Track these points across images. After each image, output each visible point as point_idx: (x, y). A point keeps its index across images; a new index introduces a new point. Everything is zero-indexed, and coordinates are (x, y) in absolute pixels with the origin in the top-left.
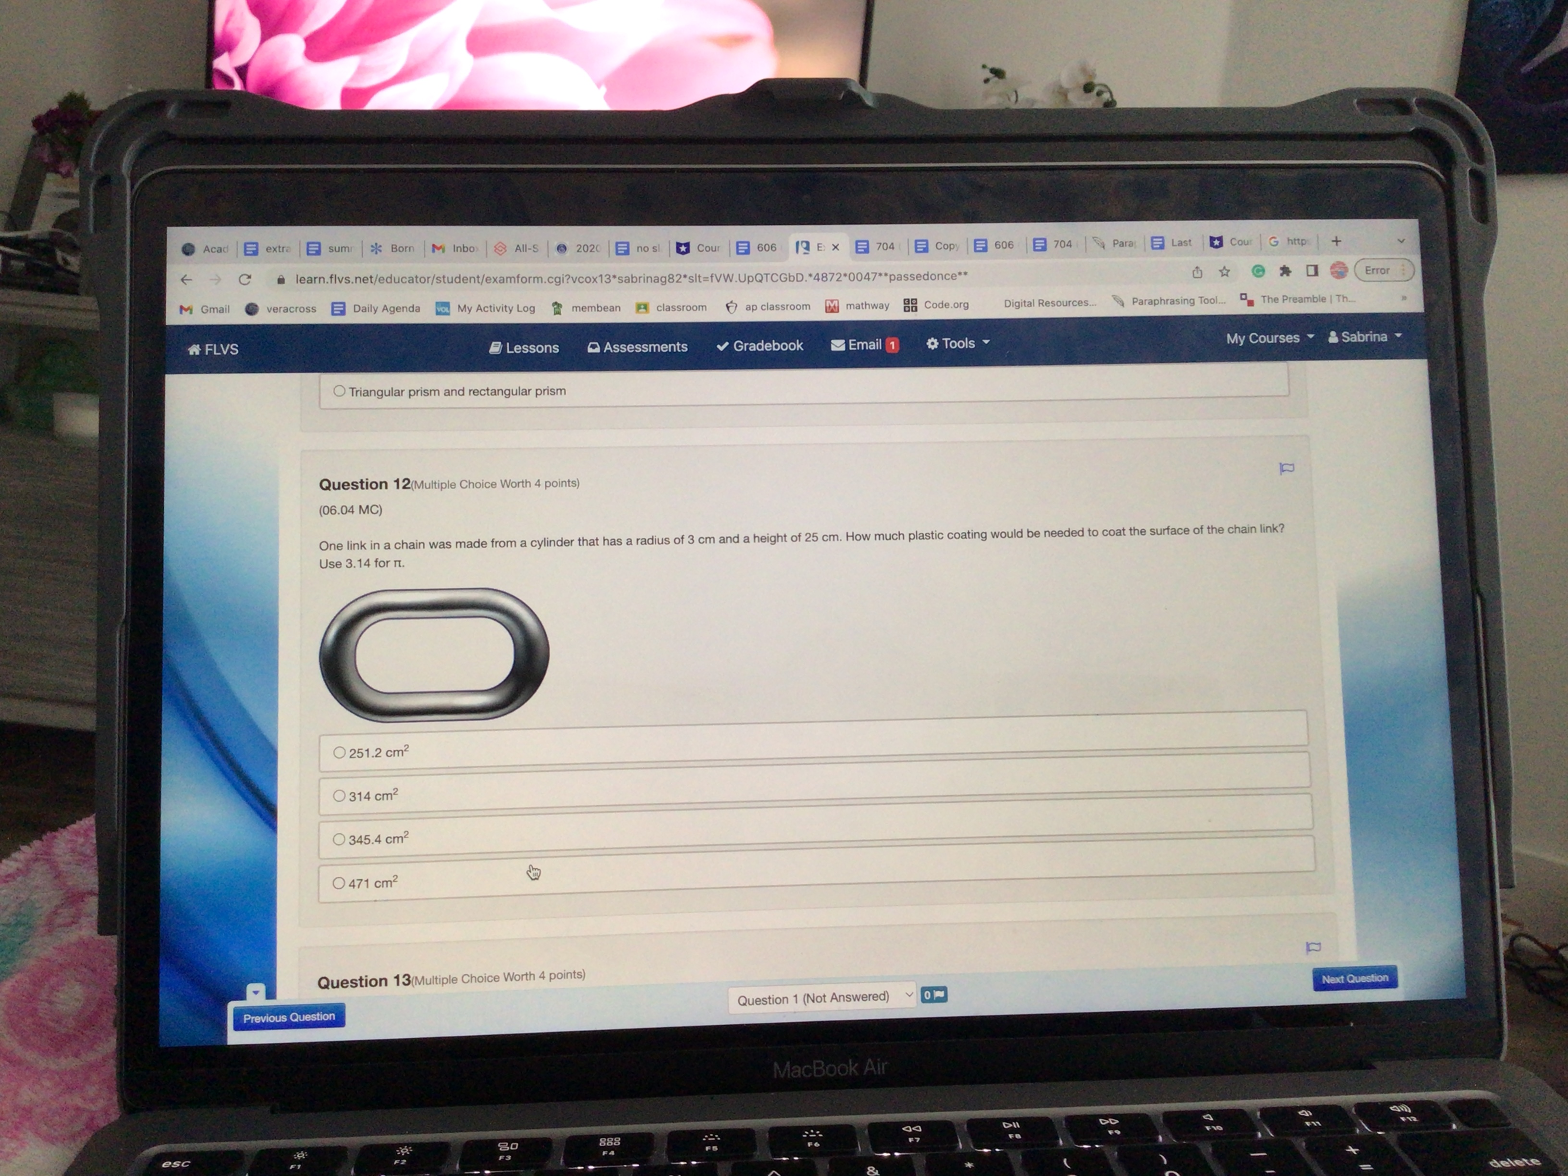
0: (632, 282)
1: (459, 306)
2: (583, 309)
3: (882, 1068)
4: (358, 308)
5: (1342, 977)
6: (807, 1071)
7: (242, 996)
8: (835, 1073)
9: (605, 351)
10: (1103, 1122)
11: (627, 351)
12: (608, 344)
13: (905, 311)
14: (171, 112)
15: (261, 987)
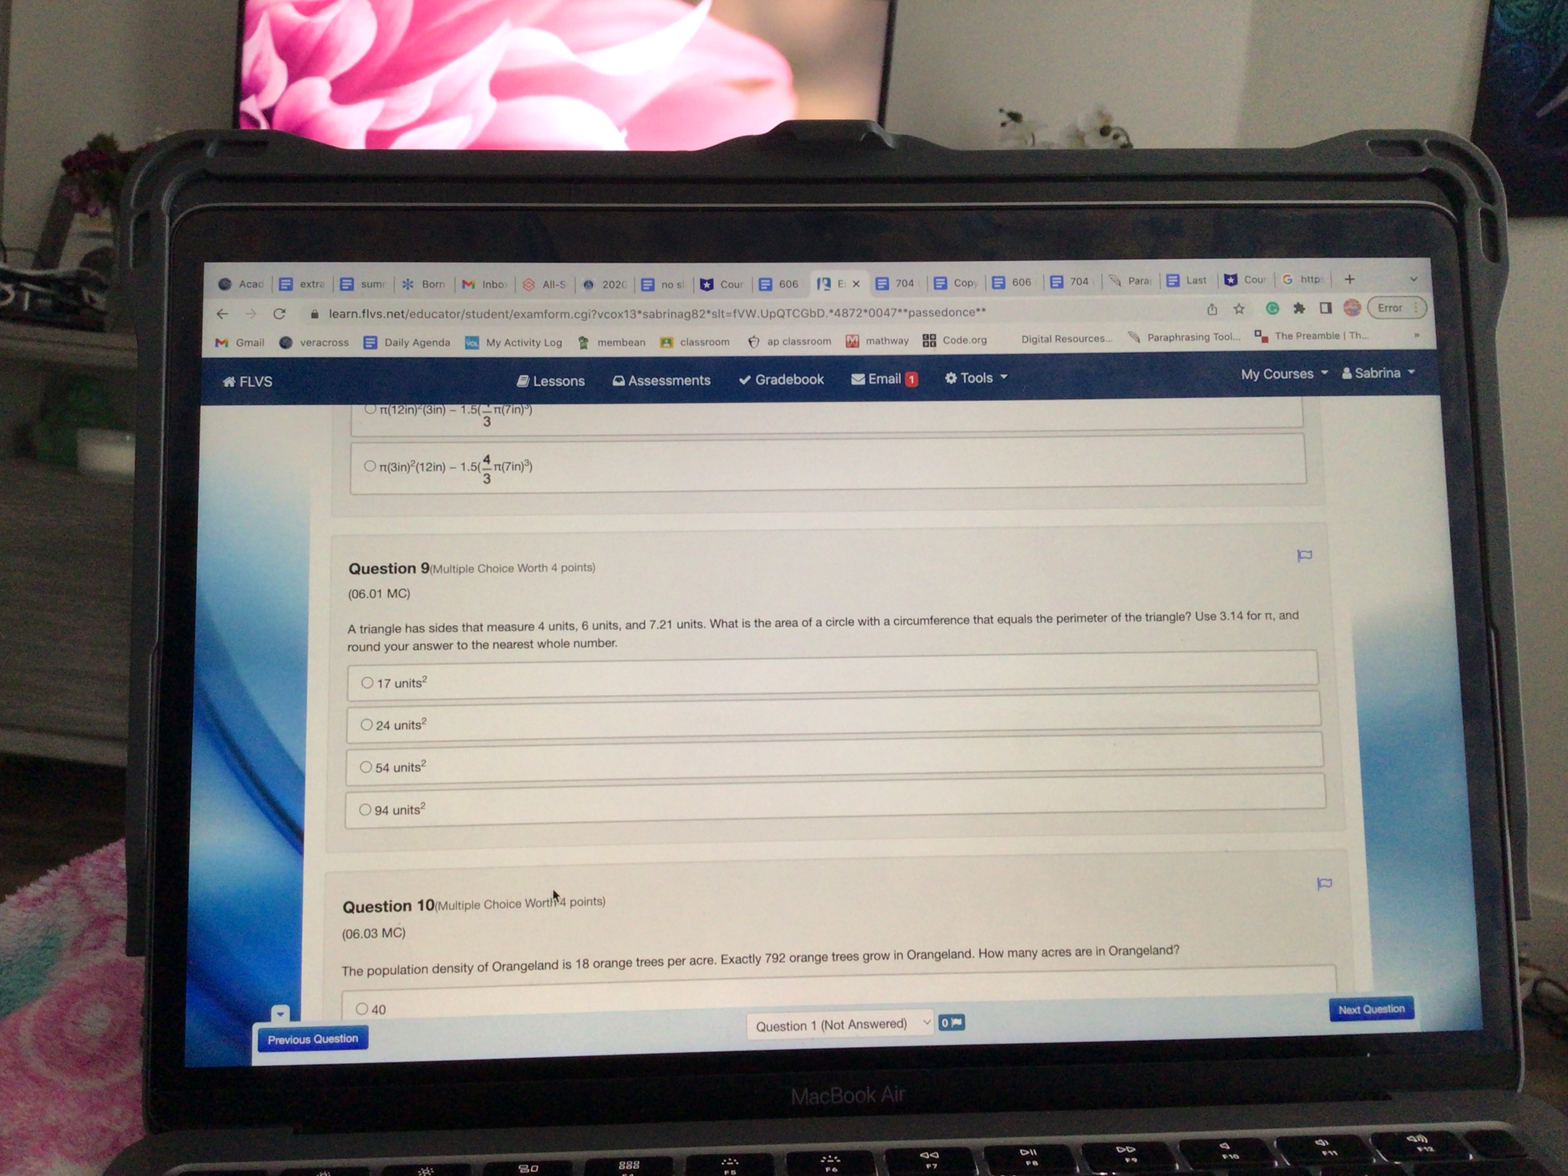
0: (657, 317)
1: (488, 340)
2: (609, 343)
3: (898, 1095)
4: (389, 342)
5: (1359, 1008)
6: (825, 1098)
7: (267, 1018)
8: (853, 1100)
9: (630, 385)
10: (1120, 1150)
11: (651, 385)
12: (633, 377)
13: (924, 346)
14: (210, 151)
15: (286, 1009)
